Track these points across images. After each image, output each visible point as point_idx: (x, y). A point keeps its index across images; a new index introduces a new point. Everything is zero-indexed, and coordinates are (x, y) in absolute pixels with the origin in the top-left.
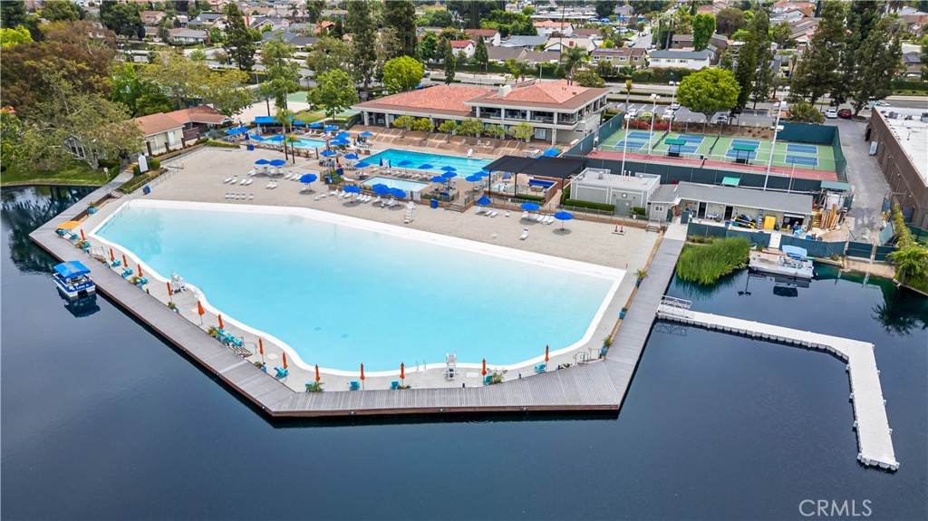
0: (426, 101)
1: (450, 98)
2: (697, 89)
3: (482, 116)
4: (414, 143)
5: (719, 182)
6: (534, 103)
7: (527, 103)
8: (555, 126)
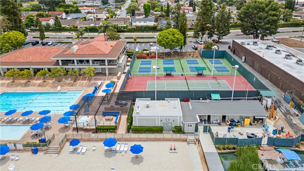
0: (27, 58)
1: (42, 54)
2: (166, 39)
3: (63, 64)
4: (21, 85)
5: (210, 98)
6: (93, 55)
7: (89, 55)
8: (107, 67)
